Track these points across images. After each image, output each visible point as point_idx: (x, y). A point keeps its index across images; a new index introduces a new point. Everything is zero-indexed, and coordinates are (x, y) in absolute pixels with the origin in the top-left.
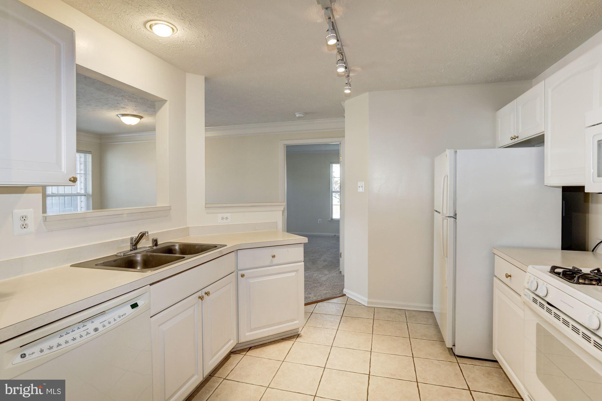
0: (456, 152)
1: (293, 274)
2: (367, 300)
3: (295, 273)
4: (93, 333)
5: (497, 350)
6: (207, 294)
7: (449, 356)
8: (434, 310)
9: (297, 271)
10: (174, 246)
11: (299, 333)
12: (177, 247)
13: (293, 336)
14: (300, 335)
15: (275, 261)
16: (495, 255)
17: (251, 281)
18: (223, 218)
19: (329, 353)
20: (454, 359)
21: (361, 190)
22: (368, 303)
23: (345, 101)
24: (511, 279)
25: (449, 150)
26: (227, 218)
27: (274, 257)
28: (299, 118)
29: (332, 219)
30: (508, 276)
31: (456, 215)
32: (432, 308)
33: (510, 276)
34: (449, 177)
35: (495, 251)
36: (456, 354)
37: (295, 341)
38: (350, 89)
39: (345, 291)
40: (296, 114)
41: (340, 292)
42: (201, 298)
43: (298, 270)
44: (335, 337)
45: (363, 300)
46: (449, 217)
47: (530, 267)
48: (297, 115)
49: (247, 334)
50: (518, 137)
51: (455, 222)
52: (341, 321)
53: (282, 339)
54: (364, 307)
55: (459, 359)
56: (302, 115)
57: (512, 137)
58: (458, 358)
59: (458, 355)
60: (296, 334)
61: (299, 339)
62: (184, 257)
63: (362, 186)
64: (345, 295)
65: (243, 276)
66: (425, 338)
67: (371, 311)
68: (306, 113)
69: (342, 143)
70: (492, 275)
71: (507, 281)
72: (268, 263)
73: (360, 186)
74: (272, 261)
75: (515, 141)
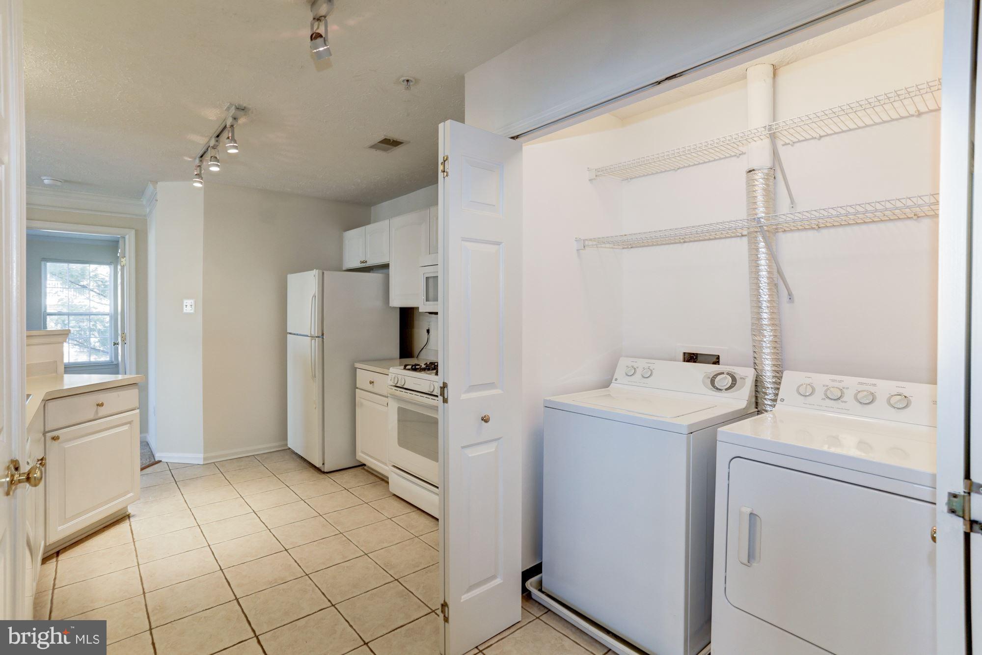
0: (323, 273)
1: (126, 427)
2: (203, 457)
3: (129, 425)
5: (362, 455)
7: (320, 475)
8: (289, 446)
9: (130, 423)
11: (128, 513)
13: (122, 517)
15: (102, 411)
16: (357, 369)
17: (69, 444)
19: (193, 514)
20: (324, 477)
22: (205, 459)
23: (157, 183)
24: (373, 386)
25: (317, 271)
27: (100, 405)
30: (372, 383)
31: (323, 335)
32: (287, 445)
33: (373, 382)
34: (317, 297)
35: (357, 365)
36: (326, 471)
37: (130, 522)
39: (158, 457)
40: (43, 178)
41: (148, 460)
43: (133, 421)
44: (185, 501)
45: (196, 458)
46: (317, 337)
47: (391, 369)
48: (46, 181)
49: (59, 528)
50: (366, 262)
51: (323, 341)
54: (199, 466)
56: (59, 183)
57: (361, 261)
58: (328, 475)
59: (328, 471)
60: (124, 514)
61: (133, 518)
63: (191, 306)
64: (160, 461)
65: (55, 439)
66: (290, 471)
67: (213, 467)
68: (65, 181)
69: (127, 237)
70: (354, 387)
71: (369, 387)
72: (92, 417)
73: (186, 306)
74: (97, 412)
75: (363, 265)
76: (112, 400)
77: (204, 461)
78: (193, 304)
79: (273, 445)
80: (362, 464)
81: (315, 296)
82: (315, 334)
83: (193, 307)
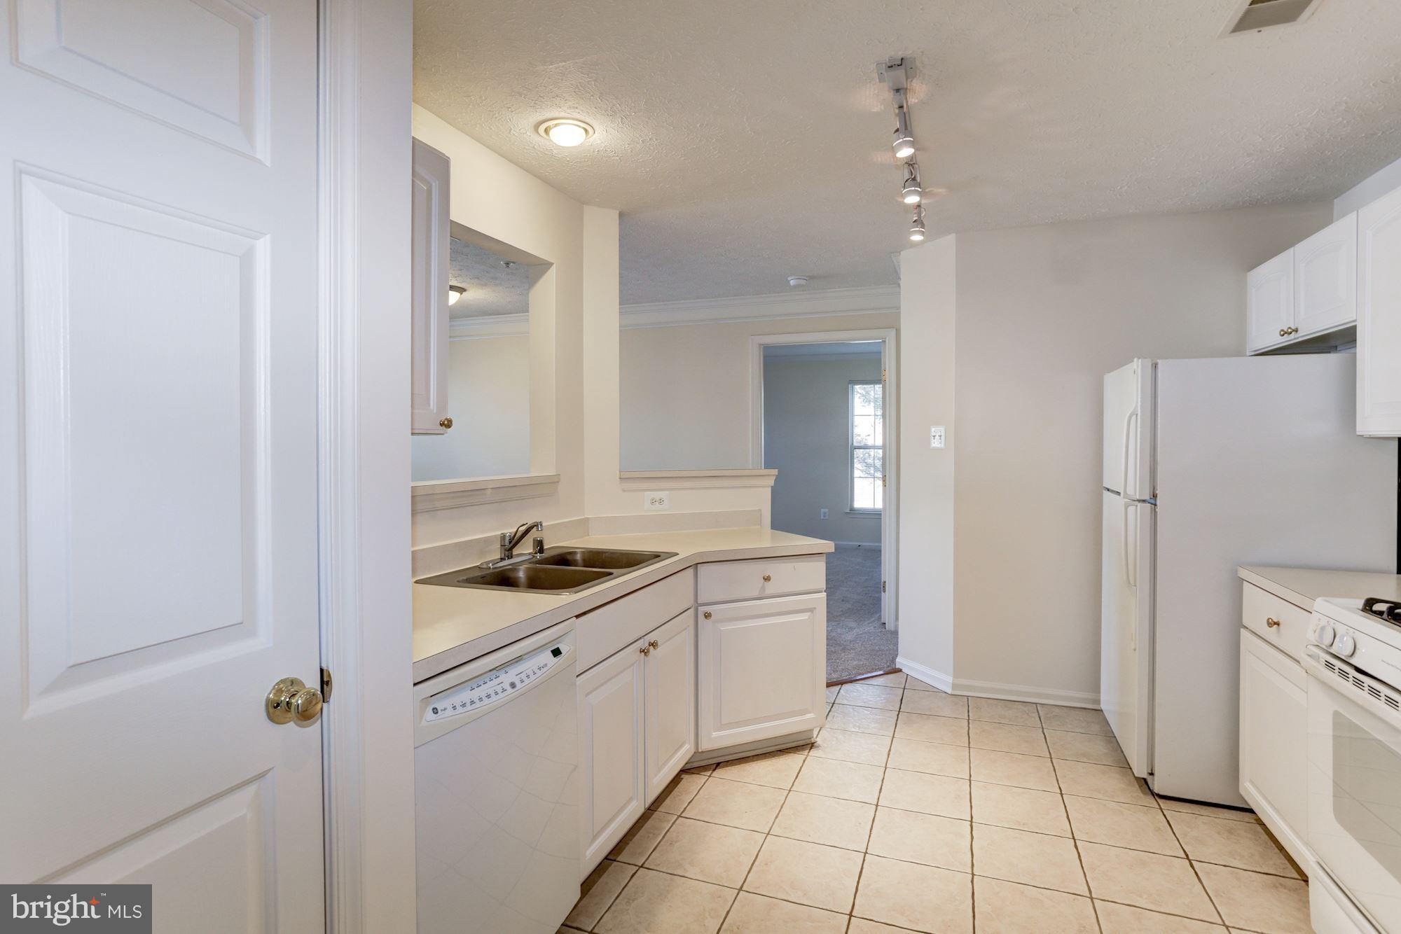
0: (1156, 364)
1: (804, 616)
2: (951, 681)
3: (809, 613)
4: (510, 690)
5: (1248, 784)
6: (653, 645)
7: (1142, 795)
8: (1103, 706)
9: (811, 610)
11: (813, 741)
12: (578, 557)
13: (801, 745)
14: (815, 744)
15: (771, 588)
16: (1245, 582)
17: (725, 627)
18: (653, 502)
19: (883, 780)
20: (1151, 802)
21: (936, 444)
22: (954, 686)
23: (900, 252)
24: (1278, 631)
25: (1140, 360)
26: (661, 501)
27: (767, 579)
28: (796, 287)
29: (852, 509)
30: (1272, 623)
31: (1155, 496)
32: (1098, 701)
33: (1277, 624)
34: (1139, 417)
35: (1243, 573)
36: (1156, 791)
37: (807, 755)
38: (923, 233)
39: (900, 662)
40: (789, 279)
41: (888, 664)
42: (644, 652)
43: (815, 608)
44: (890, 750)
45: (943, 680)
46: (1139, 501)
47: (1320, 601)
48: (792, 283)
49: (715, 734)
50: (1296, 331)
51: (1154, 513)
52: (897, 720)
53: (780, 751)
54: (944, 694)
55: (1163, 803)
56: (803, 282)
57: (1283, 330)
59: (1162, 793)
60: (808, 742)
61: (814, 752)
62: (611, 574)
63: (940, 436)
64: (900, 670)
65: (708, 616)
66: (1085, 760)
67: (962, 704)
68: (811, 278)
69: (887, 341)
70: (1237, 624)
71: (1269, 632)
72: (756, 594)
73: (934, 436)
74: (763, 588)
75: (1289, 339)
76: (782, 574)
77: (953, 689)
78: (943, 434)
79: (1076, 696)
80: (1248, 807)
81: (1137, 414)
83: (943, 438)
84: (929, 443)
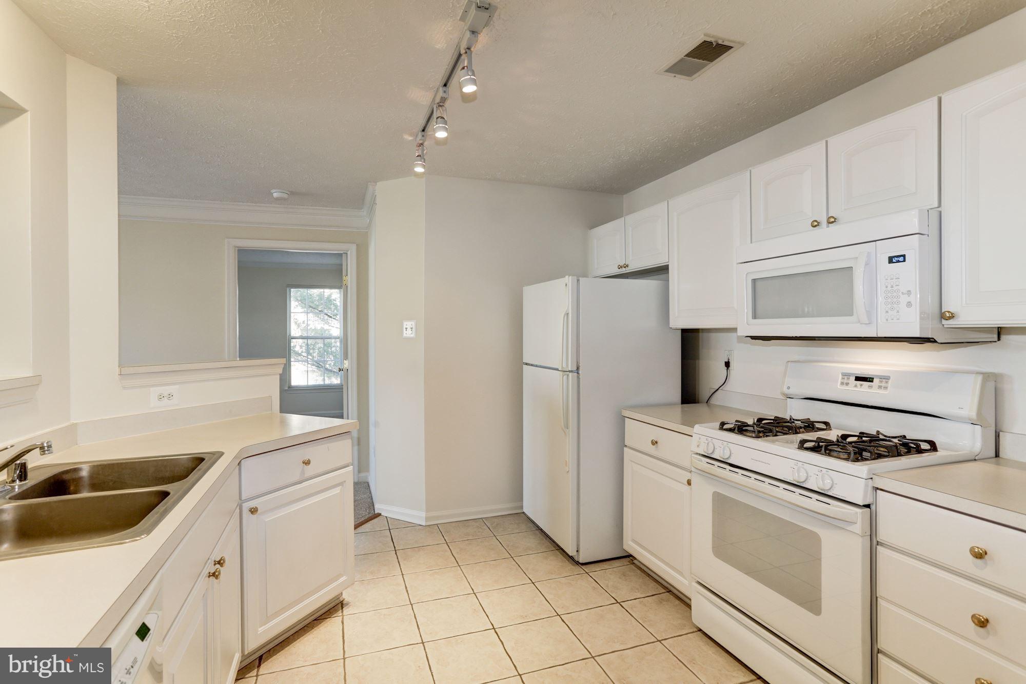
0: (578, 280)
1: (337, 491)
2: (423, 516)
3: (340, 488)
5: (631, 542)
6: (220, 563)
7: (573, 567)
8: (525, 510)
9: (341, 484)
10: (76, 470)
11: (341, 600)
12: (85, 473)
13: (335, 607)
14: (344, 602)
15: (309, 470)
16: (626, 418)
17: (269, 518)
18: (161, 397)
19: (414, 615)
20: (578, 569)
21: (408, 334)
22: (427, 519)
23: (376, 182)
24: (657, 447)
25: (570, 277)
26: (170, 396)
27: (307, 463)
28: (279, 199)
29: (290, 387)
30: (654, 443)
31: (578, 368)
32: (522, 507)
33: (657, 442)
34: (570, 315)
35: (626, 413)
36: (581, 562)
37: (343, 616)
38: (423, 167)
39: (378, 508)
40: (272, 191)
41: (368, 511)
42: (215, 575)
43: (345, 481)
44: (406, 588)
45: (418, 516)
46: (570, 371)
47: (697, 426)
48: (275, 195)
49: (260, 630)
50: (627, 266)
51: (578, 378)
52: (398, 559)
53: (315, 620)
54: (421, 527)
55: (586, 568)
56: (286, 196)
57: (619, 265)
58: (583, 567)
59: (584, 562)
60: (337, 602)
61: (346, 611)
62: (167, 494)
63: (412, 328)
64: (379, 515)
65: (253, 511)
66: (530, 552)
67: (436, 531)
68: (292, 193)
69: (349, 253)
70: (622, 444)
71: (651, 449)
72: (296, 478)
73: (406, 328)
74: (303, 472)
75: (623, 271)
76: (320, 455)
77: (426, 522)
78: (414, 327)
79: (503, 507)
80: (630, 555)
81: (568, 314)
82: (567, 365)
83: (414, 329)
84: (402, 332)
